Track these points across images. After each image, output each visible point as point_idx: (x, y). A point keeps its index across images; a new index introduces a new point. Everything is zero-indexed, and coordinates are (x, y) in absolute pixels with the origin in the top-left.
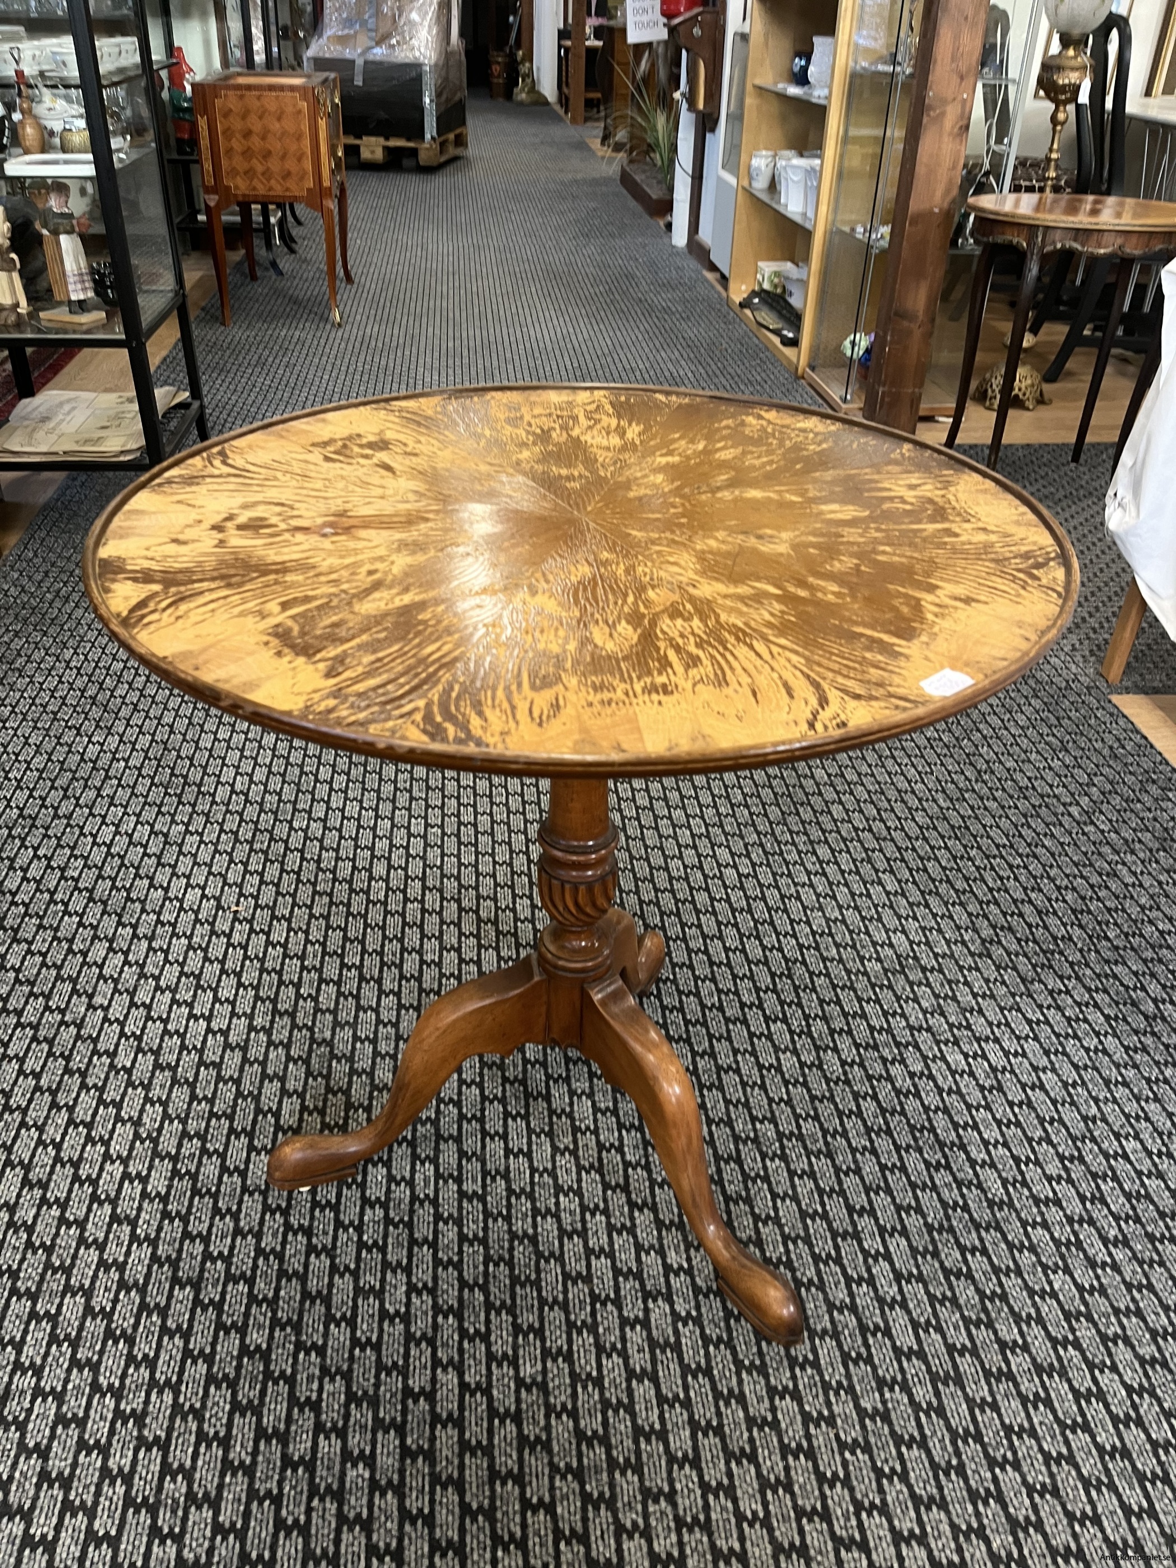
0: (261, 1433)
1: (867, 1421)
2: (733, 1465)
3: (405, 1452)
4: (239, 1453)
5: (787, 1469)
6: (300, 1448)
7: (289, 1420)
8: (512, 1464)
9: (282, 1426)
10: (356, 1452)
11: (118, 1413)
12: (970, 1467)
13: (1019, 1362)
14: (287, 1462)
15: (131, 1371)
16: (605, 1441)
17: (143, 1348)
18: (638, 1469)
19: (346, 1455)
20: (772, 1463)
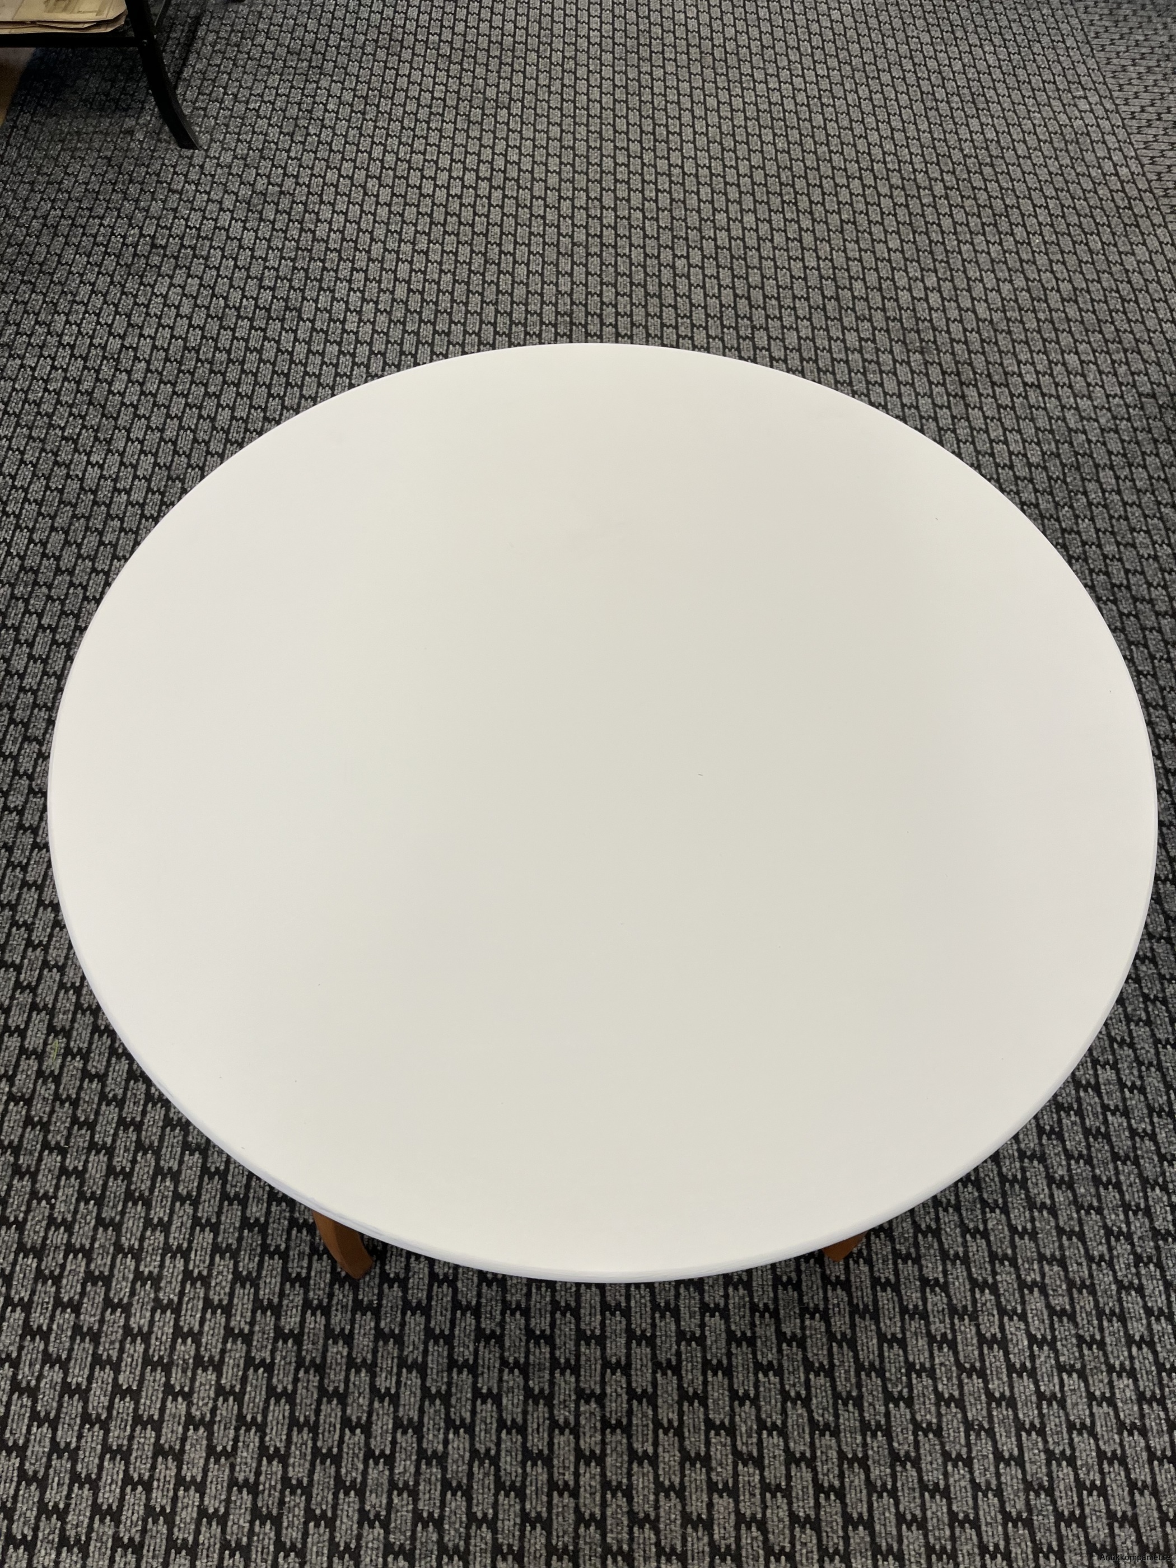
0: (258, 1305)
1: (784, 1346)
2: (659, 1375)
3: (380, 1334)
4: (239, 1321)
5: (705, 1383)
6: (291, 1321)
7: (282, 1295)
8: (468, 1355)
9: (276, 1300)
10: (338, 1330)
11: (138, 1275)
12: (868, 1398)
13: (936, 1300)
14: (280, 1334)
15: (148, 1233)
16: (550, 1340)
17: (159, 1213)
18: (576, 1371)
19: (329, 1333)
20: (693, 1377)
